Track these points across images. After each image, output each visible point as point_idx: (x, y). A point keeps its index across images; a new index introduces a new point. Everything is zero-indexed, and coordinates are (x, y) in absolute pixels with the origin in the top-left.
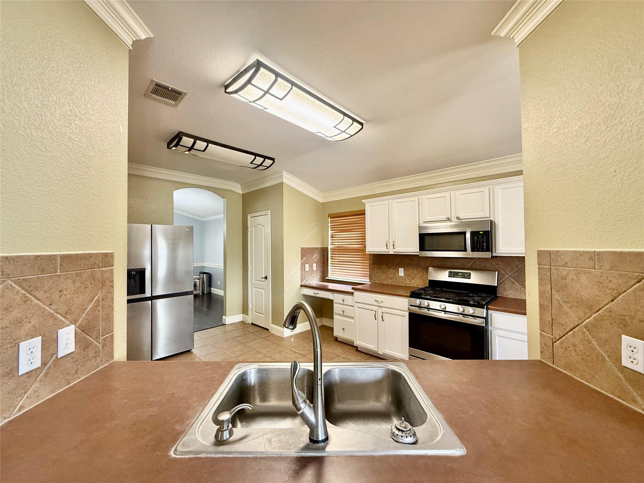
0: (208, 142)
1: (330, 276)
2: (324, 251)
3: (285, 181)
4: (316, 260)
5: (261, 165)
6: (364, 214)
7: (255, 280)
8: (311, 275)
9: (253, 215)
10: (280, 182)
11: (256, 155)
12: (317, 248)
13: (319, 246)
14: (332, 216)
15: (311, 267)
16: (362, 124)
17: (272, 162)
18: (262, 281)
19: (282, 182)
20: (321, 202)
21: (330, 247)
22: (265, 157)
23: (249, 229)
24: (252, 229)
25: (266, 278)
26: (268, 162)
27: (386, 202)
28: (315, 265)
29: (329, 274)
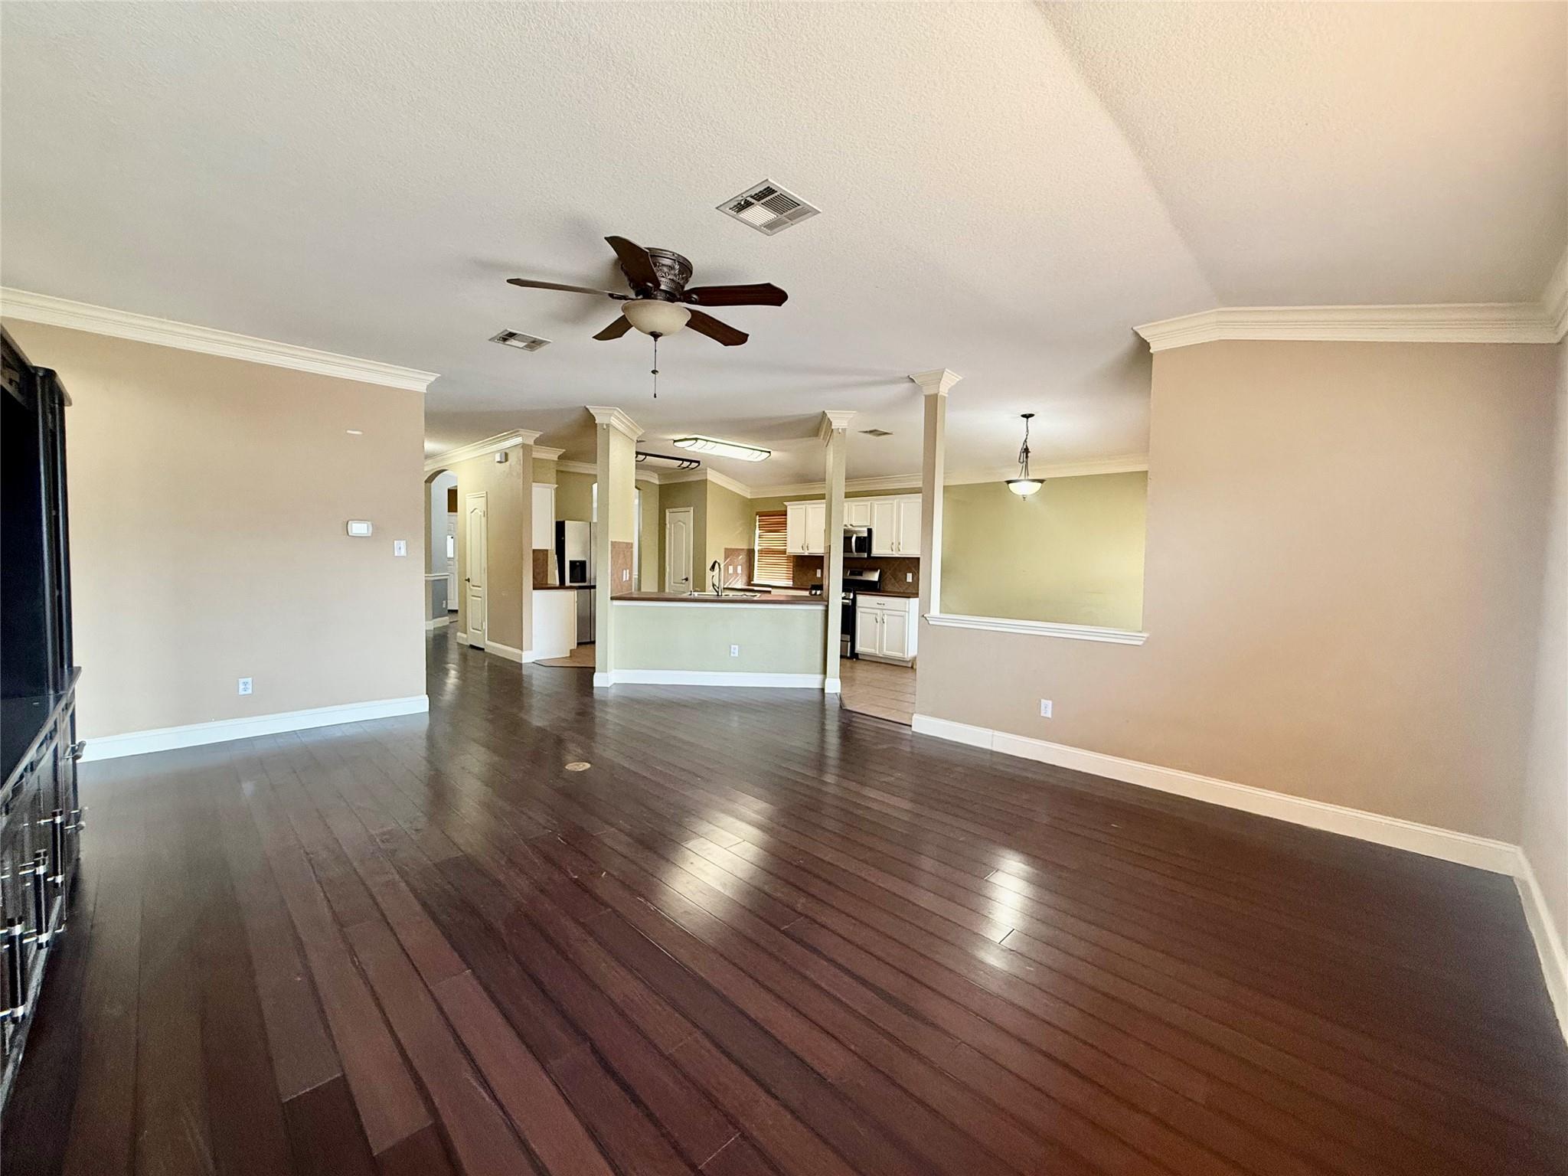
0: (646, 455)
1: (755, 581)
2: (750, 553)
3: (709, 478)
4: (741, 562)
5: (687, 467)
6: (786, 515)
7: (674, 583)
8: (735, 578)
9: (671, 510)
10: (704, 478)
11: (683, 460)
12: (743, 549)
13: (745, 547)
14: (761, 514)
15: (735, 569)
16: (769, 452)
17: (697, 464)
18: (682, 583)
19: (706, 480)
20: (749, 497)
21: (757, 548)
22: (691, 461)
23: (668, 526)
24: (670, 526)
25: (687, 579)
26: (694, 465)
27: (804, 506)
28: (739, 568)
29: (755, 579)
